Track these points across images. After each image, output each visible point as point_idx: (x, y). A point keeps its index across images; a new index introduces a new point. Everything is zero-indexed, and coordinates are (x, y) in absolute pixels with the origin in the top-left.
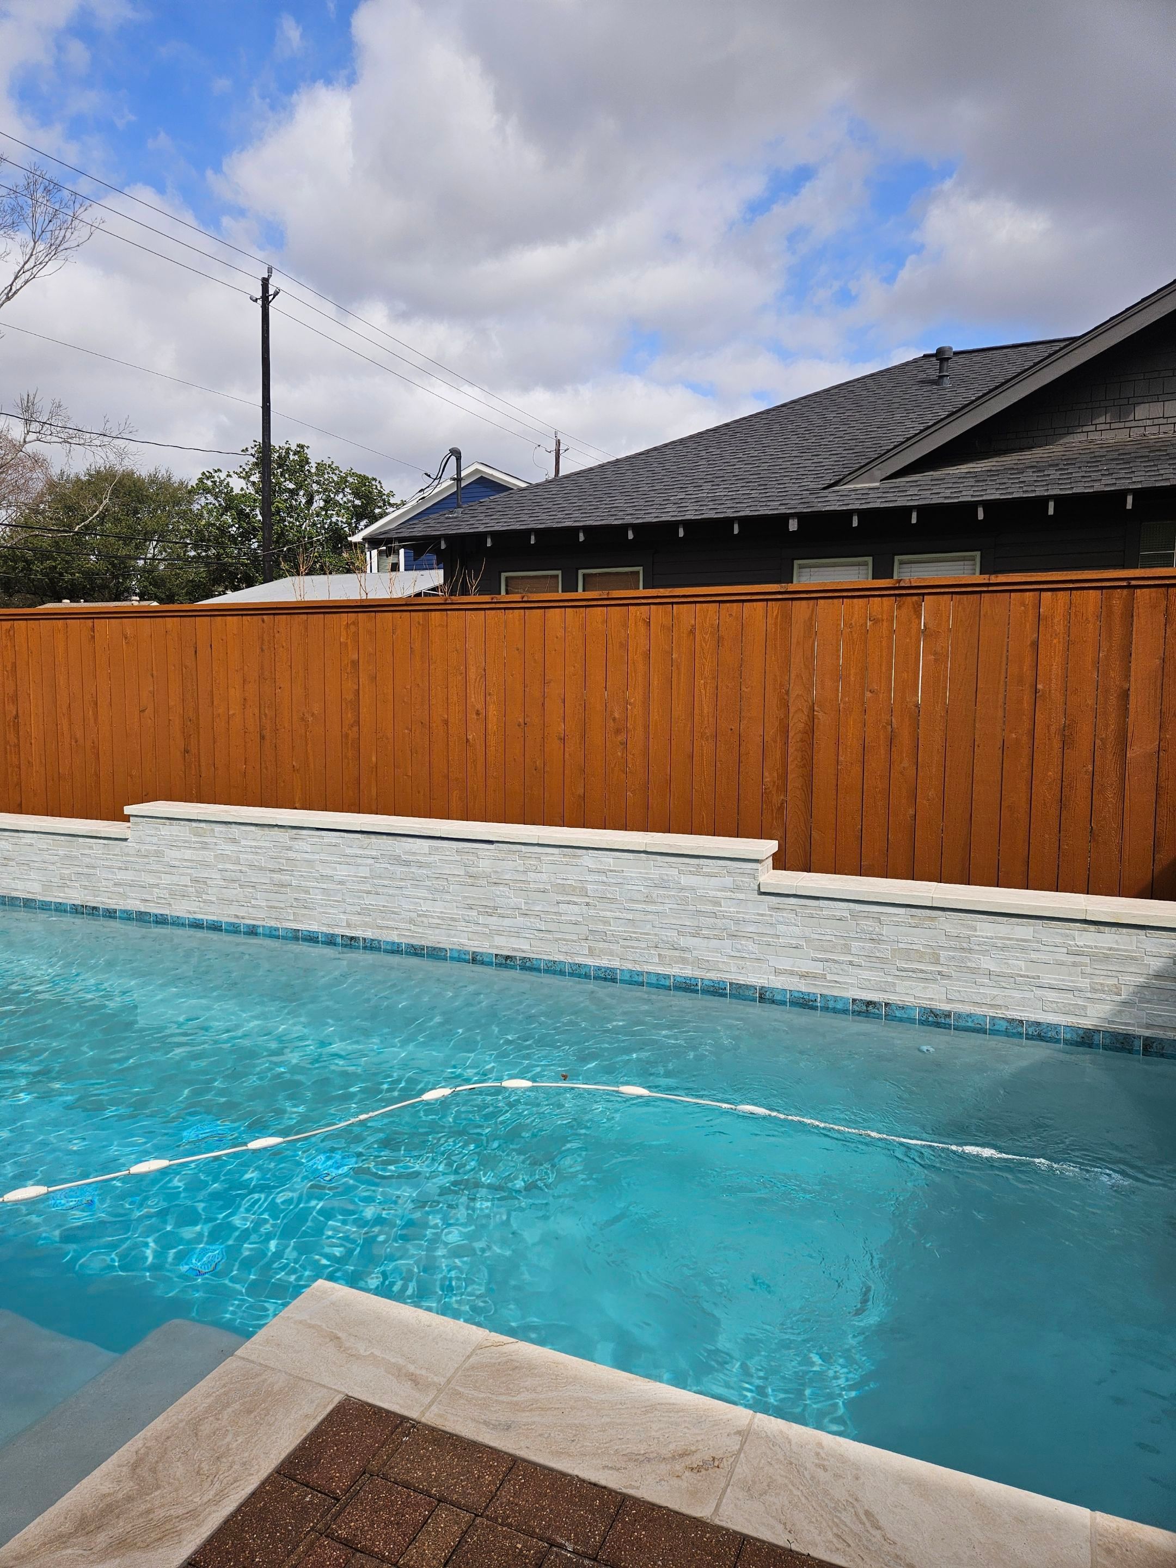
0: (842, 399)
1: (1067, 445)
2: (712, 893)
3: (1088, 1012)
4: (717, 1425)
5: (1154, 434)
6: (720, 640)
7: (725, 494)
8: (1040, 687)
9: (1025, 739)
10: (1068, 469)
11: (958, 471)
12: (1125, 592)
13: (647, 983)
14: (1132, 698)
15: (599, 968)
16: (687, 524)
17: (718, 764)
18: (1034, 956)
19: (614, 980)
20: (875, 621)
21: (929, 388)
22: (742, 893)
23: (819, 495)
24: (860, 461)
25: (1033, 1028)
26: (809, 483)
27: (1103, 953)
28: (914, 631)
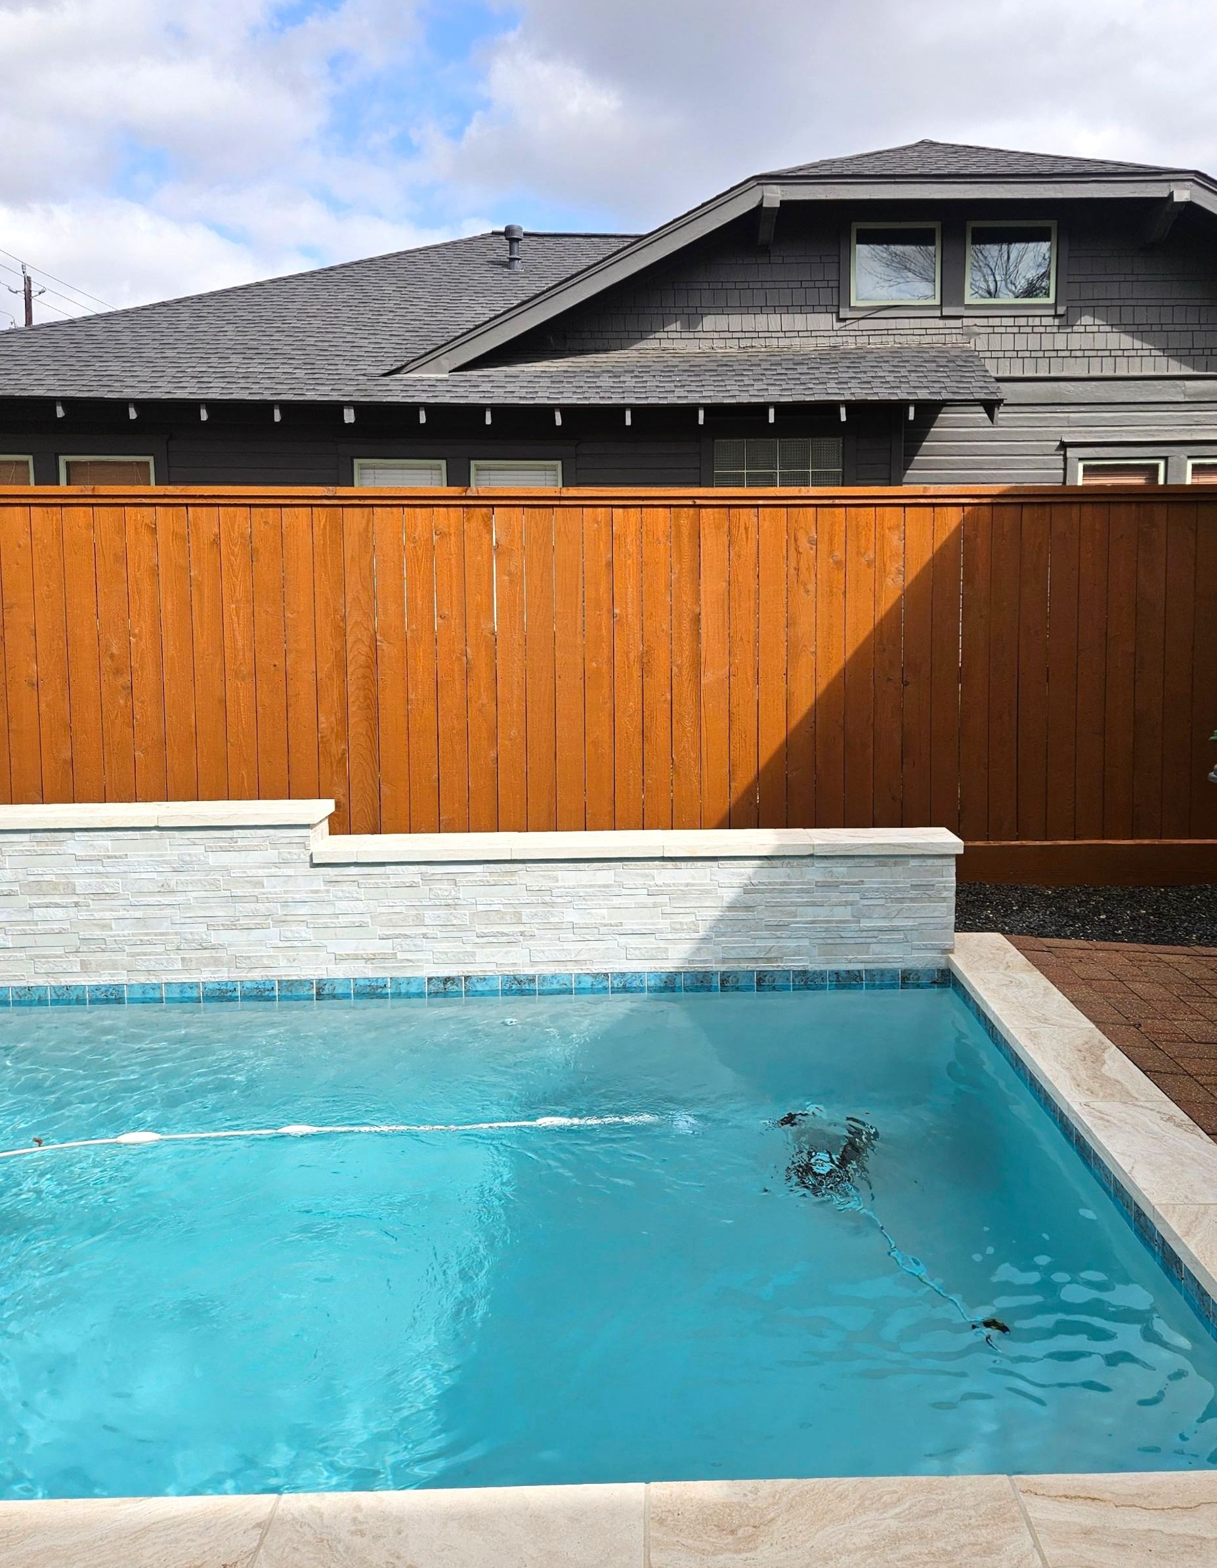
0: (402, 271)
1: (642, 351)
2: (253, 872)
3: (669, 955)
4: (230, 1525)
5: (721, 348)
6: (253, 555)
7: (261, 370)
8: (617, 611)
9: (605, 668)
10: (642, 377)
11: (533, 369)
12: (692, 511)
13: (166, 998)
14: (703, 622)
15: (98, 988)
16: (211, 404)
17: (259, 708)
18: (616, 901)
19: (119, 1000)
20: (442, 535)
21: (499, 271)
22: (290, 867)
23: (379, 382)
24: (425, 346)
25: (618, 979)
26: (366, 367)
27: (681, 890)
28: (485, 548)
